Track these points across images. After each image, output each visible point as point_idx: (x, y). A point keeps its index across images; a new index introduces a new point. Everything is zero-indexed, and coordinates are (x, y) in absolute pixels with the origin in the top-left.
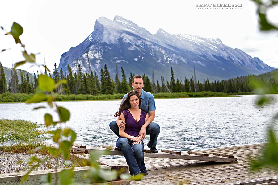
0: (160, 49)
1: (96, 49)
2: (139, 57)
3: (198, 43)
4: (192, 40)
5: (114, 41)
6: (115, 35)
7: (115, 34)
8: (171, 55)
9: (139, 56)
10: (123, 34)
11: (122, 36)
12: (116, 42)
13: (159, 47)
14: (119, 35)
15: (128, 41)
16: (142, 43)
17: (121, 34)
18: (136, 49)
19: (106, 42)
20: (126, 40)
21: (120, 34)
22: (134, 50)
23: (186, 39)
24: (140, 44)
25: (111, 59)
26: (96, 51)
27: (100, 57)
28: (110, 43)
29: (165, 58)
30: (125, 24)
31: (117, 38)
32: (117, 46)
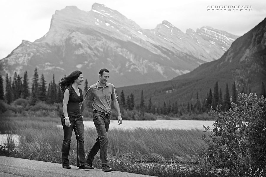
0: (128, 53)
1: (23, 52)
2: (84, 64)
3: (226, 42)
4: (218, 38)
5: (60, 42)
6: (63, 34)
7: (63, 32)
8: (141, 61)
9: (86, 62)
10: (74, 33)
11: (71, 36)
12: (61, 43)
13: (127, 50)
14: (68, 34)
15: (79, 42)
16: (102, 45)
17: (72, 32)
18: (87, 53)
19: (48, 43)
20: (76, 40)
21: (70, 33)
22: (83, 54)
23: (210, 36)
24: (99, 46)
25: (40, 65)
26: (21, 55)
27: (25, 63)
28: (53, 44)
29: (127, 65)
30: (102, 16)
31: (65, 38)
32: (61, 48)
